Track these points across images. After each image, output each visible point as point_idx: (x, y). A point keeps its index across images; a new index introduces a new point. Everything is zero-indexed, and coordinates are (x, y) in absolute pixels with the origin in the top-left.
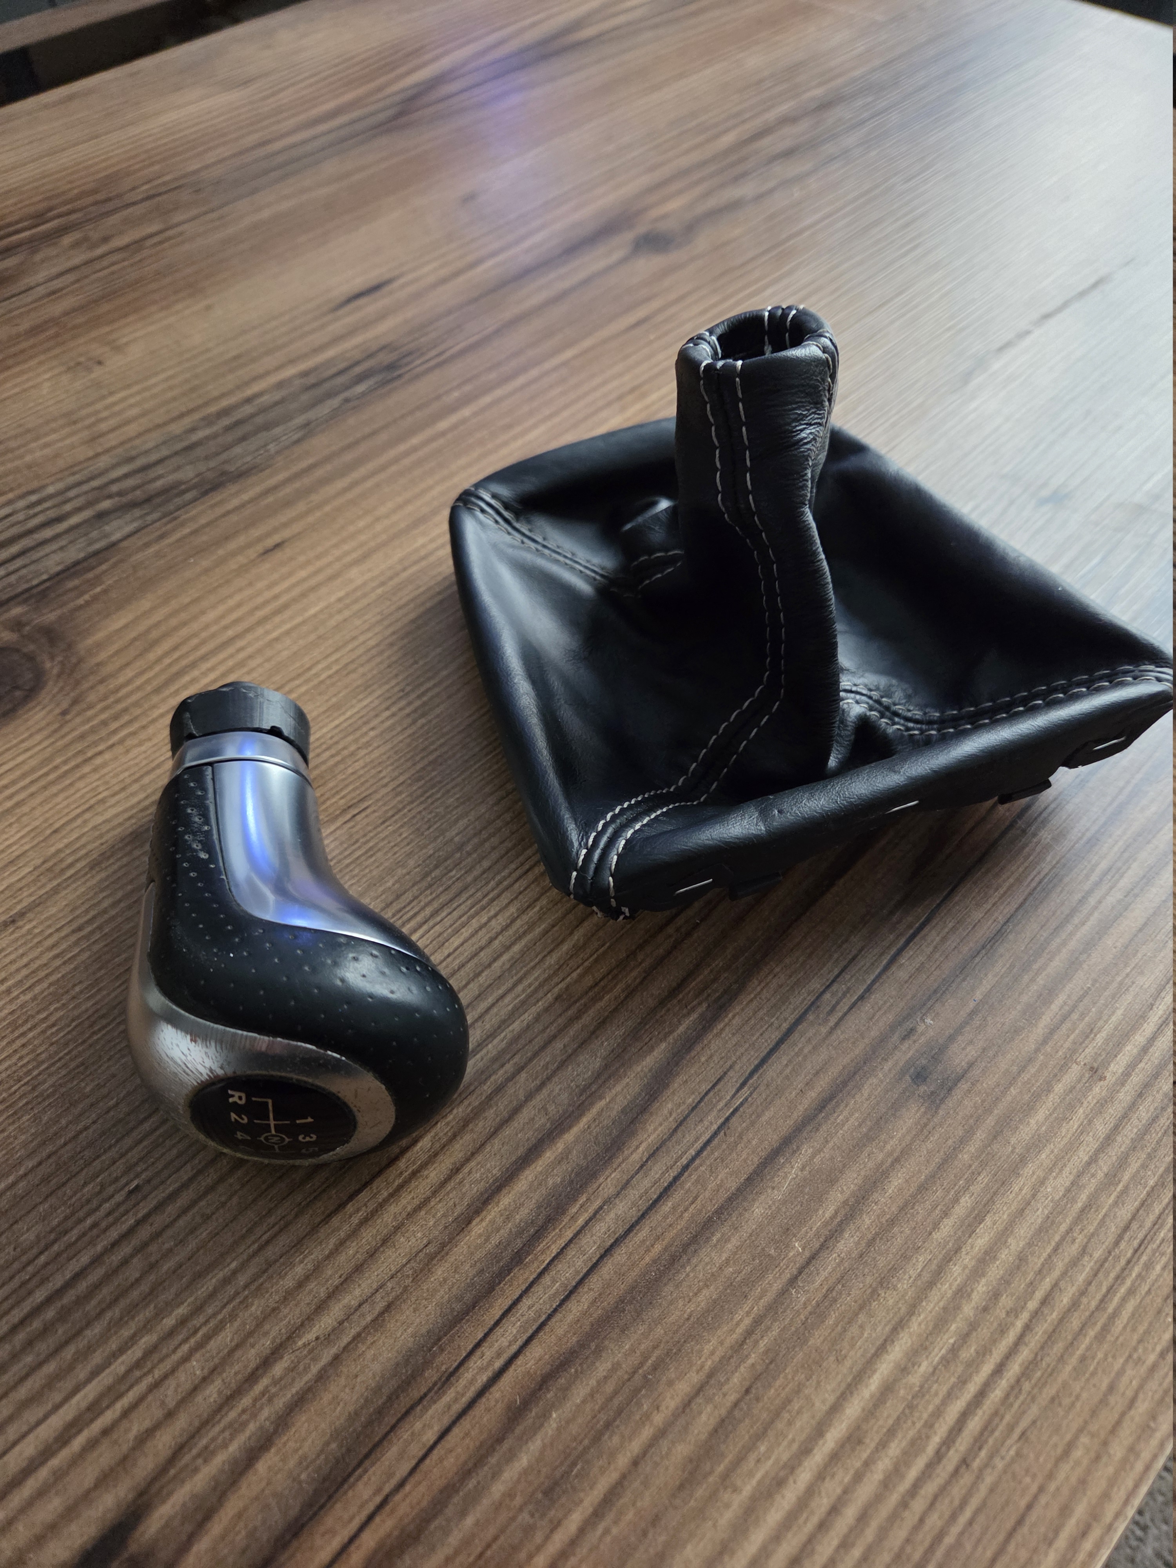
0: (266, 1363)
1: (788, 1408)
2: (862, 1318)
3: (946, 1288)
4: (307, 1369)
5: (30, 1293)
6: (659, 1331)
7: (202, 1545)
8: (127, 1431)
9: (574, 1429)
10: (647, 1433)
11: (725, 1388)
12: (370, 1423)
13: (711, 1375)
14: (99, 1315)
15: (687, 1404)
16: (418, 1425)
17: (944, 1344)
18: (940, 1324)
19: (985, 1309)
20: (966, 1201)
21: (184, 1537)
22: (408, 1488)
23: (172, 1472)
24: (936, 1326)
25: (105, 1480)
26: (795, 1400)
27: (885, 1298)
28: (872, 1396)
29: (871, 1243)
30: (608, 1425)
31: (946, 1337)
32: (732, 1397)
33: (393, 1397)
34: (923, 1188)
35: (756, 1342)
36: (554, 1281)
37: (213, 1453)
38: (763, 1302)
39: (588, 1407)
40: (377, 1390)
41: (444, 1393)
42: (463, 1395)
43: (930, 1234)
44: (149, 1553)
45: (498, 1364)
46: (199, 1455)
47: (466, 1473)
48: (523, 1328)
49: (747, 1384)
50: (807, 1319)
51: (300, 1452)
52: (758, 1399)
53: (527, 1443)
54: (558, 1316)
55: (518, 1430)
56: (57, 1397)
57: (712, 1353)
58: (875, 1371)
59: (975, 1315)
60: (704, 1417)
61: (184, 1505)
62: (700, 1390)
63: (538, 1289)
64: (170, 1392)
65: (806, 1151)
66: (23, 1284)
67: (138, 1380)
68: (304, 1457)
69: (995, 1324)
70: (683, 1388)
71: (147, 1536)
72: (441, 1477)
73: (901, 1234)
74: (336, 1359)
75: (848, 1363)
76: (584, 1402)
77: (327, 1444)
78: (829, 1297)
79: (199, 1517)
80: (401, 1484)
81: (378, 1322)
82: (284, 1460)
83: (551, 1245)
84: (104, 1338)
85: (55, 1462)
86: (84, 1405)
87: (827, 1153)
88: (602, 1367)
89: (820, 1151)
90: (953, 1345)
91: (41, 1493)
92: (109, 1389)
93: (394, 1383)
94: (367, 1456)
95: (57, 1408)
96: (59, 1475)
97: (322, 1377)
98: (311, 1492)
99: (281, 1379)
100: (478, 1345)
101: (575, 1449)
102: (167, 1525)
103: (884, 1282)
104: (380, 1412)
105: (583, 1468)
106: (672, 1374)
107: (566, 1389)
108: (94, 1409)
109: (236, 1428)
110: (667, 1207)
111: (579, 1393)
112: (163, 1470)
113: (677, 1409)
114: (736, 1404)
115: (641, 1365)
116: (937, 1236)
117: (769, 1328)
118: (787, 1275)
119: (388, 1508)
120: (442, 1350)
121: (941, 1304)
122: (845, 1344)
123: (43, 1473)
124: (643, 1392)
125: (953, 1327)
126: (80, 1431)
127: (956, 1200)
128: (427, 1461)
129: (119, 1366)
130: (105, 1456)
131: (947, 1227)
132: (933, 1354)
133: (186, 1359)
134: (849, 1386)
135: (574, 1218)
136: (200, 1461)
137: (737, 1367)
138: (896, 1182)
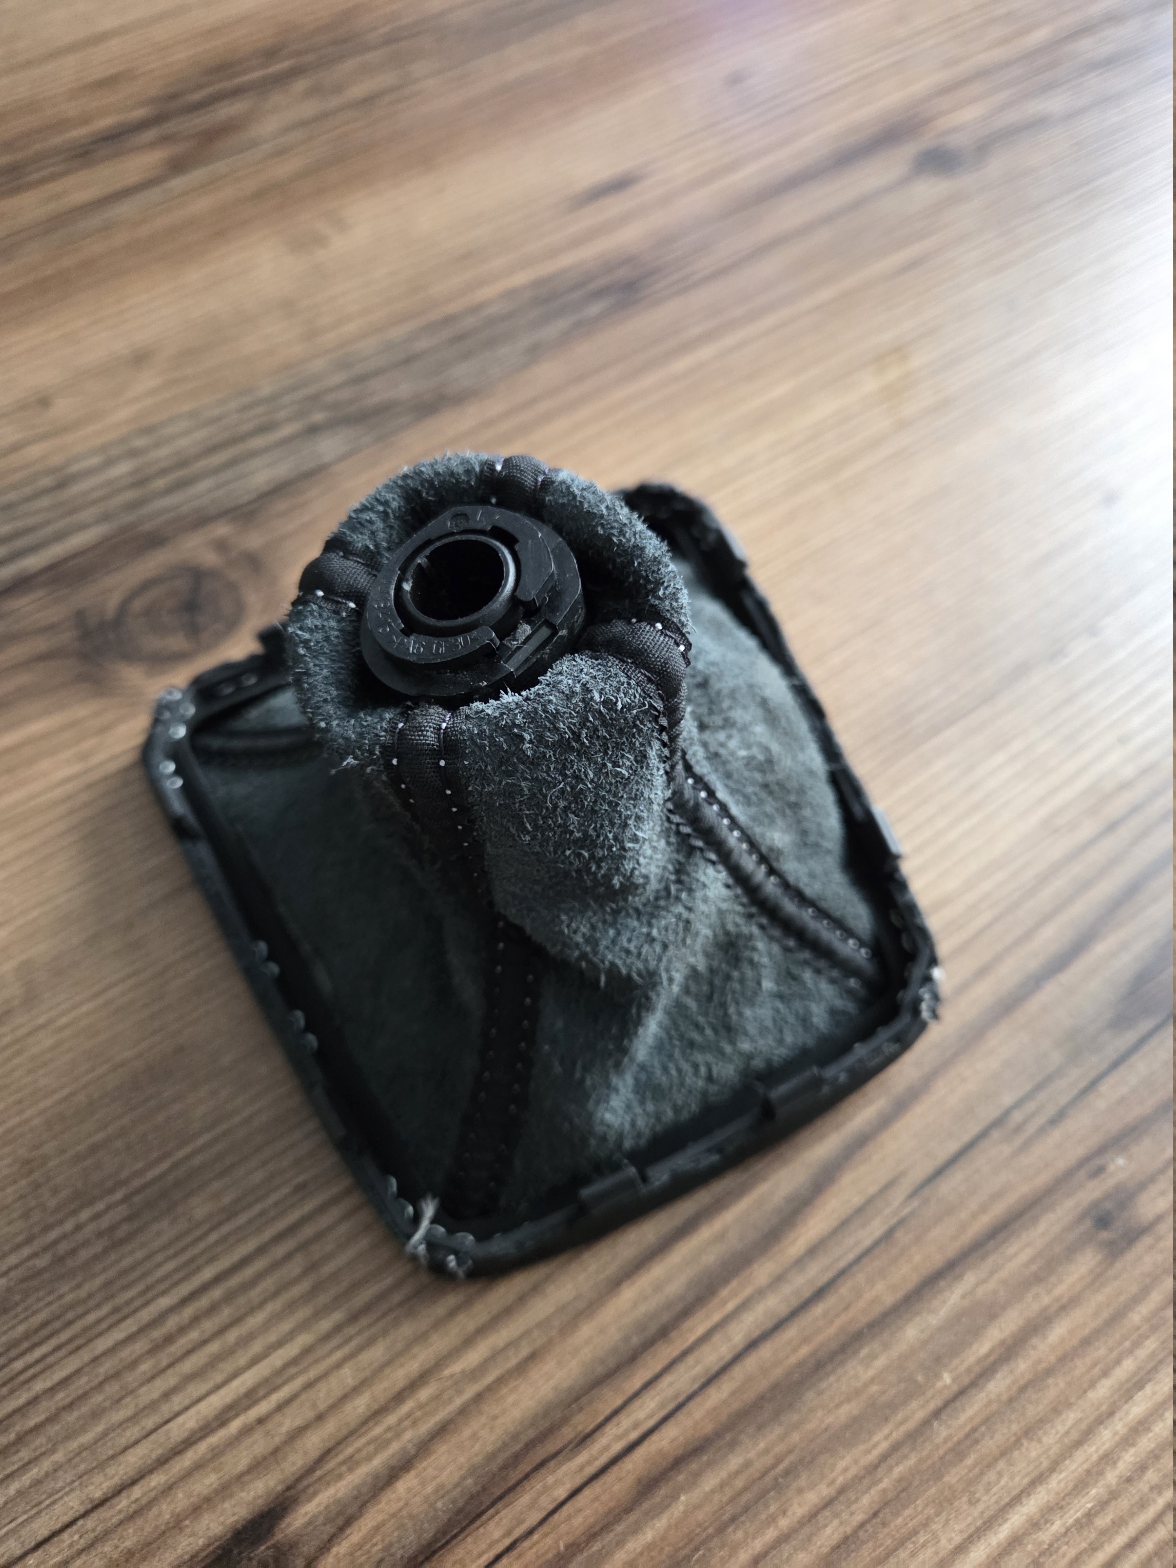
0: (414, 1385)
1: (913, 1539)
2: (1001, 1465)
3: (1092, 1451)
4: (450, 1400)
5: (199, 1269)
6: (795, 1437)
7: (341, 1548)
8: (280, 1425)
9: (700, 1516)
10: (771, 1534)
11: (854, 1507)
12: (504, 1467)
13: (841, 1491)
14: (261, 1305)
15: (813, 1515)
16: (551, 1479)
17: (1081, 1507)
18: (1080, 1486)
19: (1129, 1480)
20: (1128, 1365)
21: (326, 1537)
22: (536, 1537)
23: (318, 1473)
24: (1075, 1487)
25: (257, 1467)
26: (922, 1532)
27: (1027, 1449)
28: (999, 1545)
29: (1023, 1389)
30: (733, 1519)
31: (1083, 1501)
32: (859, 1517)
33: (530, 1445)
34: (1086, 1342)
35: (891, 1469)
36: (697, 1362)
37: (358, 1464)
38: (903, 1429)
39: (717, 1498)
40: (515, 1437)
41: (579, 1453)
42: (596, 1459)
43: (1085, 1391)
44: (293, 1545)
45: (634, 1436)
46: (344, 1462)
47: (592, 1535)
48: (662, 1406)
49: (876, 1507)
50: (946, 1454)
51: (438, 1480)
52: (884, 1524)
53: (653, 1519)
54: (698, 1400)
55: (646, 1505)
56: (218, 1378)
57: (846, 1470)
58: (1006, 1520)
59: (1118, 1484)
60: (828, 1531)
61: (327, 1507)
62: (828, 1503)
63: (681, 1368)
64: (322, 1395)
65: (970, 1279)
66: (193, 1259)
67: (292, 1378)
68: (441, 1486)
69: (1137, 1498)
70: (812, 1498)
71: (292, 1529)
72: (568, 1533)
73: (1055, 1387)
74: (479, 1398)
75: (981, 1507)
76: (713, 1491)
77: (464, 1478)
78: (972, 1438)
79: (340, 1521)
80: (530, 1532)
81: (522, 1368)
82: (423, 1484)
83: (698, 1326)
84: (266, 1326)
85: (214, 1439)
86: (242, 1390)
87: (991, 1285)
88: (735, 1461)
89: (984, 1281)
90: (1090, 1510)
91: (199, 1466)
92: (266, 1381)
93: (531, 1434)
94: (501, 1498)
95: (218, 1387)
96: (217, 1453)
97: (464, 1412)
98: (446, 1520)
99: (426, 1404)
100: (616, 1412)
101: (698, 1534)
102: (310, 1523)
103: (1029, 1432)
104: (516, 1459)
105: (704, 1555)
106: (803, 1481)
107: (697, 1476)
108: (251, 1397)
109: (381, 1444)
110: (818, 1309)
111: (710, 1482)
112: (310, 1470)
113: (803, 1517)
114: (862, 1525)
115: (773, 1467)
116: (1091, 1395)
117: (906, 1457)
118: (932, 1406)
119: (515, 1553)
120: (581, 1409)
121: (1085, 1466)
122: (981, 1488)
123: (202, 1447)
124: (772, 1494)
125: (1093, 1492)
126: (237, 1415)
127: (1118, 1362)
128: (556, 1516)
129: (278, 1358)
130: (259, 1445)
131: (1103, 1390)
132: (1067, 1515)
133: (338, 1365)
134: (978, 1529)
135: (724, 1303)
136: (344, 1468)
137: (869, 1488)
138: (1058, 1332)
